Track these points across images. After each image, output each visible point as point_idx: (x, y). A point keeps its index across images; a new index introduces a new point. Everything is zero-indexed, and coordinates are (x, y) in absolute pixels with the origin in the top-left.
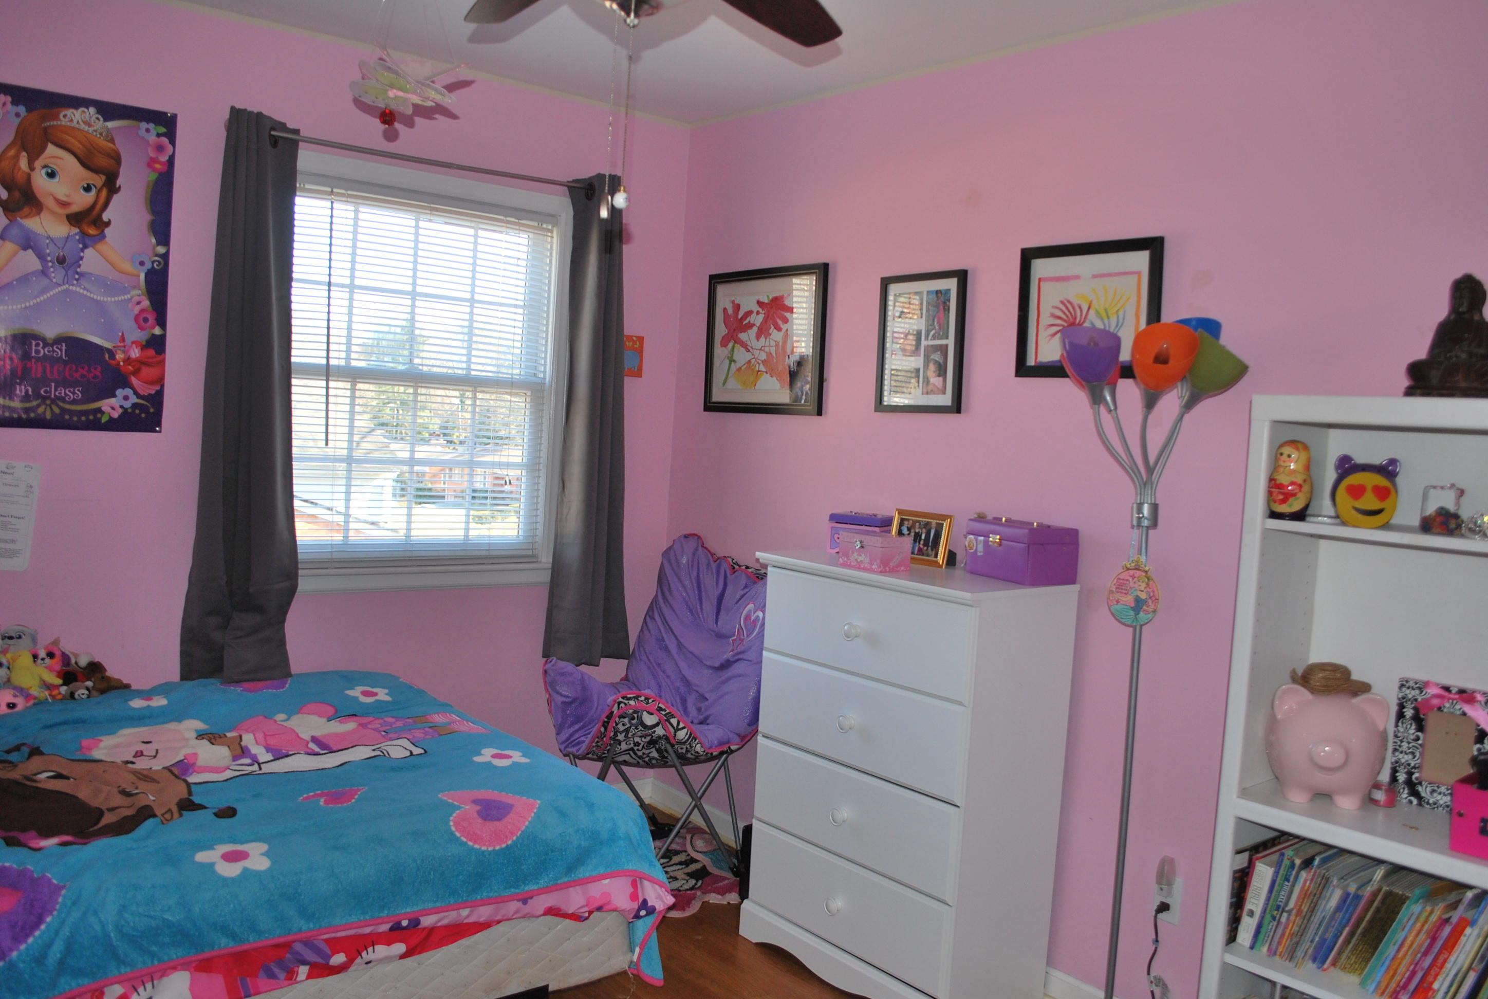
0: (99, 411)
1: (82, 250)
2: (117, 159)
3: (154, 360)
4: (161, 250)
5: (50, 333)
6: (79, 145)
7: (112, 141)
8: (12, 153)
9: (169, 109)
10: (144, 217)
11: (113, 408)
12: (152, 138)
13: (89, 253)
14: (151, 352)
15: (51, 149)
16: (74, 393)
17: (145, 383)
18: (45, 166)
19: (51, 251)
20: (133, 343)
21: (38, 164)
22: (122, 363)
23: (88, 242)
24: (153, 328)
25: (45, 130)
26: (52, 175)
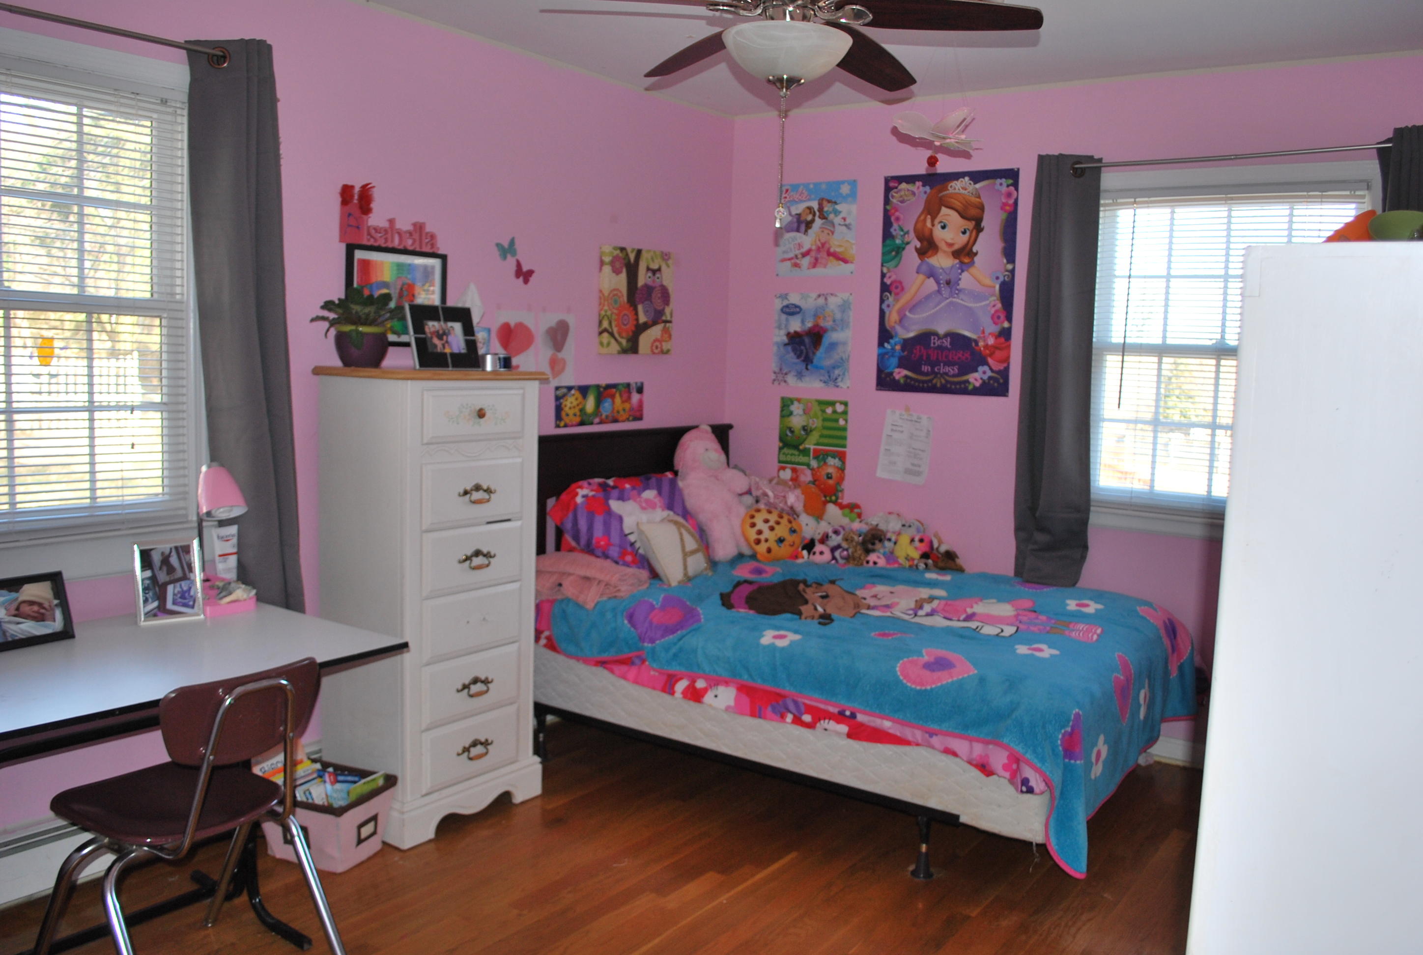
0: (968, 382)
1: (960, 274)
2: (982, 208)
3: (1004, 345)
4: (1010, 267)
5: (941, 331)
6: (959, 204)
7: (979, 197)
8: (922, 218)
9: (1014, 166)
10: (1000, 245)
11: (976, 380)
12: (1004, 189)
13: (965, 276)
14: (1002, 340)
15: (944, 210)
16: (953, 370)
17: (998, 361)
18: (941, 222)
19: (943, 278)
20: (990, 334)
21: (936, 221)
22: (982, 349)
23: (964, 267)
24: (1003, 322)
25: (941, 199)
26: (943, 227)
